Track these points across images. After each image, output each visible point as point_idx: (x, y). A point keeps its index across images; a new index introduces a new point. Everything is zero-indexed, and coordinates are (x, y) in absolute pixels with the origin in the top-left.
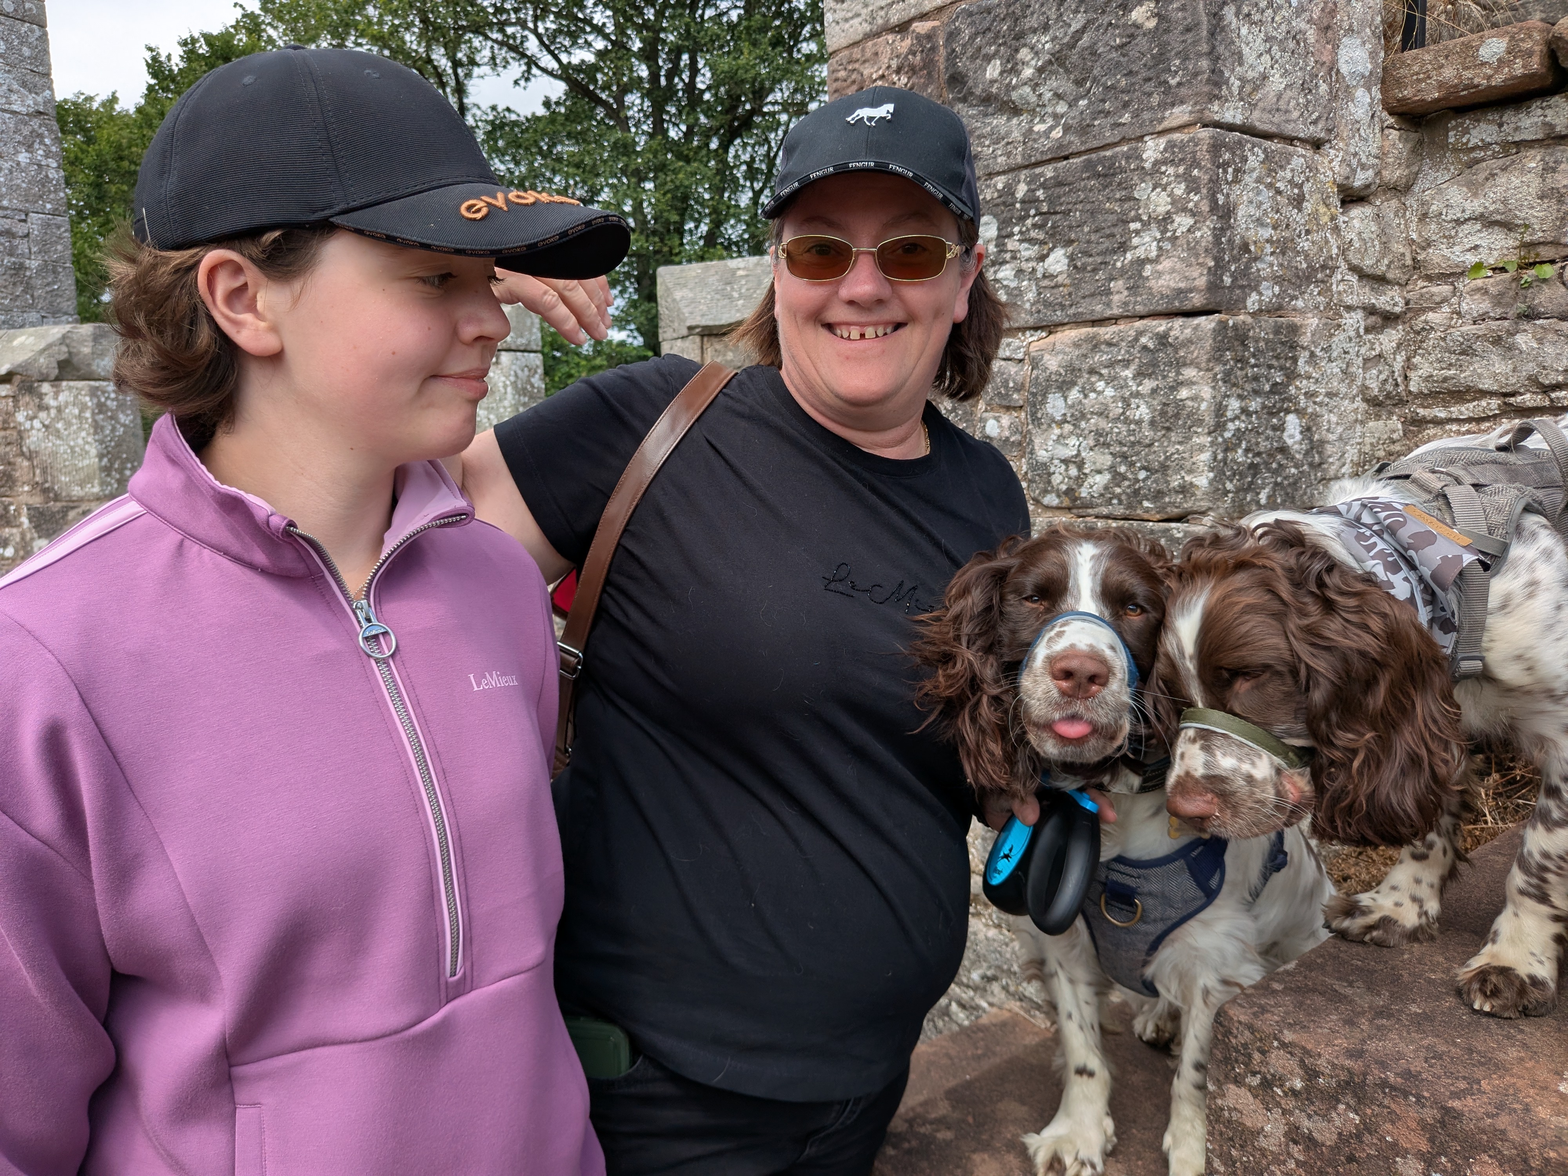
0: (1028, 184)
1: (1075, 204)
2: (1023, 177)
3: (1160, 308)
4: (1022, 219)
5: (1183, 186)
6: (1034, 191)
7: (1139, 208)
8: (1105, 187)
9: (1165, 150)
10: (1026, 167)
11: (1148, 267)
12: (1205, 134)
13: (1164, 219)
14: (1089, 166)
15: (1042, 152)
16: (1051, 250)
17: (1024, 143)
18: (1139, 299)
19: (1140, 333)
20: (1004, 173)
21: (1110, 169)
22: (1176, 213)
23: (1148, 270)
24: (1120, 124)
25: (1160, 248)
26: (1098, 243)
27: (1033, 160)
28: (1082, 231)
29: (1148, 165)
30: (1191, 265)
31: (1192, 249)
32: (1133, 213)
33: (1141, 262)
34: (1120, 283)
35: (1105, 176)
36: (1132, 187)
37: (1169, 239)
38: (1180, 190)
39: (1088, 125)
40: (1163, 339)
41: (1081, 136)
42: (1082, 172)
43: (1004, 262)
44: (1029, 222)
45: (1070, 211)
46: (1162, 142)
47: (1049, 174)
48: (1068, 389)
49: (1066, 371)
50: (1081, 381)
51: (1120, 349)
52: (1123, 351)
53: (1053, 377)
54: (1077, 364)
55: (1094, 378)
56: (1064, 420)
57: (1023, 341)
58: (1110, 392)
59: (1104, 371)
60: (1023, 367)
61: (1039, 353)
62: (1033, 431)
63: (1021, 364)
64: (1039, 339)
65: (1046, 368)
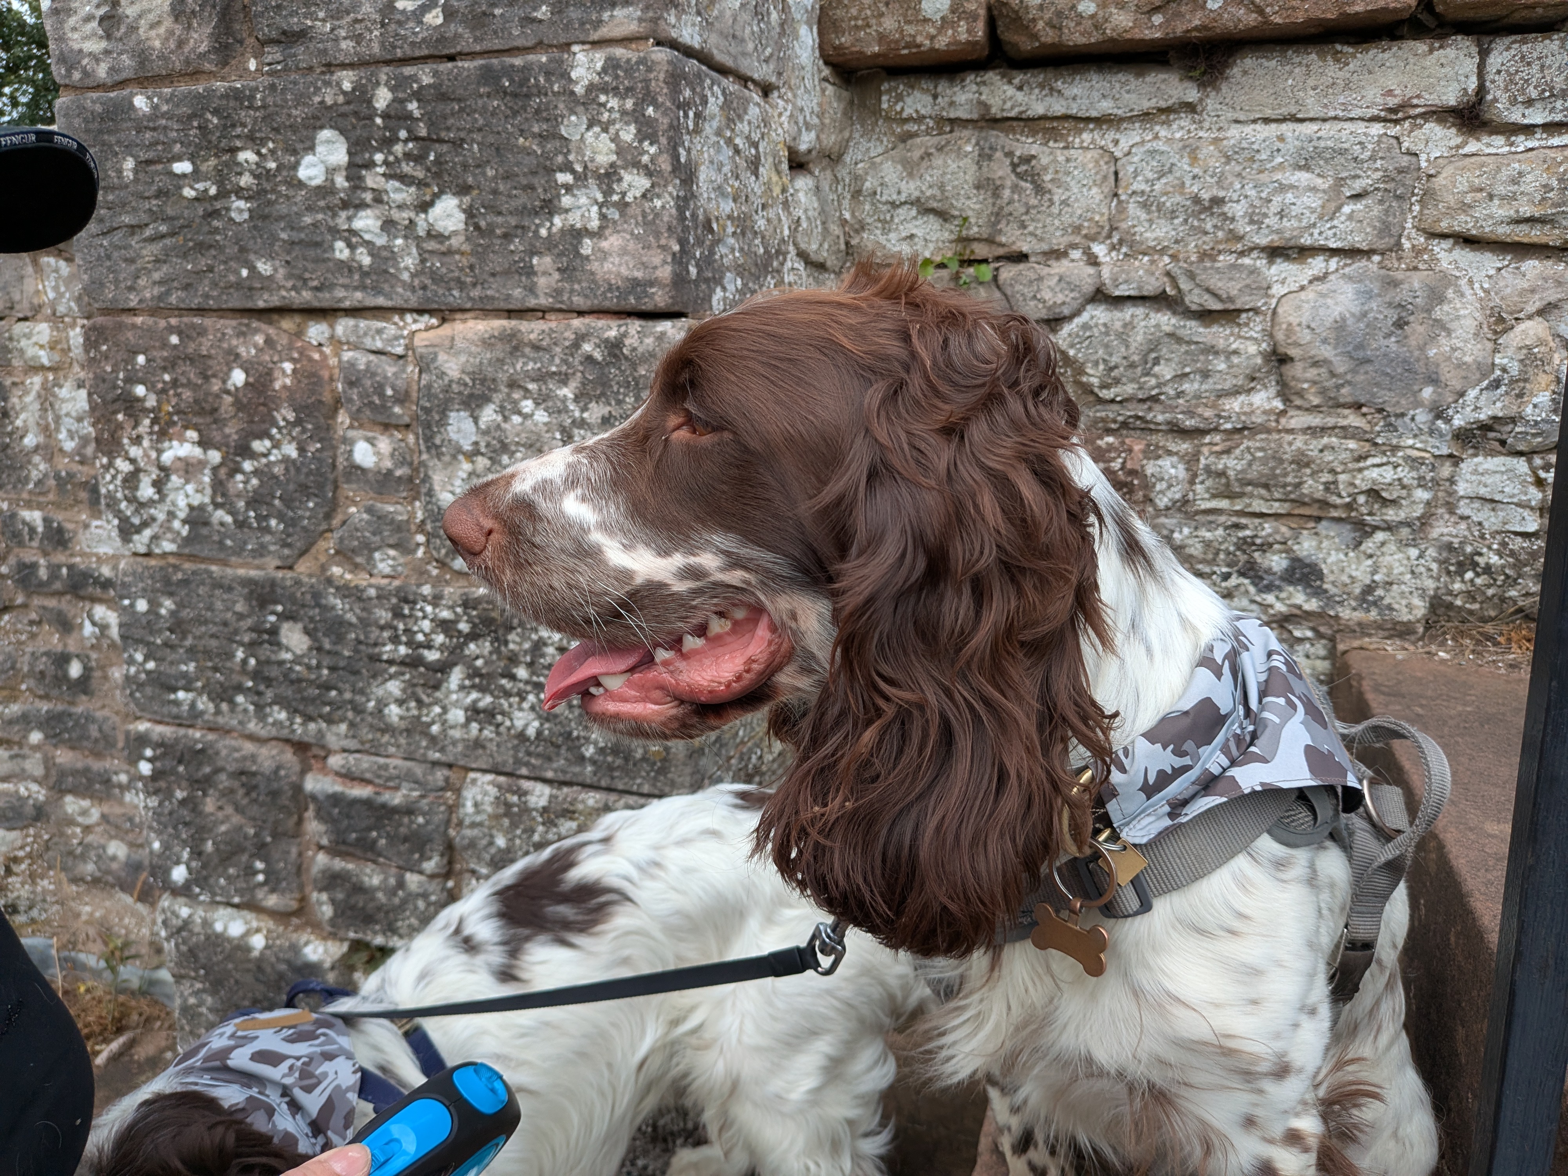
0: (392, 89)
1: (470, 131)
2: (383, 78)
3: (607, 304)
4: (387, 143)
5: (632, 129)
6: (402, 101)
7: (569, 151)
8: (515, 113)
9: (604, 70)
10: (388, 63)
11: (587, 241)
12: (662, 55)
13: (607, 175)
14: (488, 76)
15: (413, 44)
16: (436, 196)
17: (383, 25)
18: (576, 287)
19: (581, 338)
20: (351, 66)
21: (521, 85)
22: (625, 168)
23: (587, 247)
24: (534, 20)
25: (603, 217)
26: (510, 196)
27: (399, 53)
28: (484, 174)
29: (579, 90)
30: (649, 247)
31: (650, 222)
32: (560, 159)
33: (577, 234)
34: (548, 259)
35: (515, 95)
36: (555, 120)
37: (615, 205)
38: (628, 134)
39: (484, 13)
40: (614, 347)
41: (473, 29)
42: (479, 83)
43: (363, 205)
44: (398, 149)
45: (463, 140)
46: (599, 58)
47: (427, 80)
48: (479, 406)
49: (473, 380)
50: (497, 397)
51: (553, 357)
52: (557, 361)
53: (455, 388)
54: (490, 371)
55: (516, 395)
56: (477, 453)
57: (402, 329)
58: (541, 416)
59: (532, 386)
60: (404, 366)
61: (431, 350)
62: (431, 464)
63: (401, 362)
64: (428, 329)
65: (443, 373)
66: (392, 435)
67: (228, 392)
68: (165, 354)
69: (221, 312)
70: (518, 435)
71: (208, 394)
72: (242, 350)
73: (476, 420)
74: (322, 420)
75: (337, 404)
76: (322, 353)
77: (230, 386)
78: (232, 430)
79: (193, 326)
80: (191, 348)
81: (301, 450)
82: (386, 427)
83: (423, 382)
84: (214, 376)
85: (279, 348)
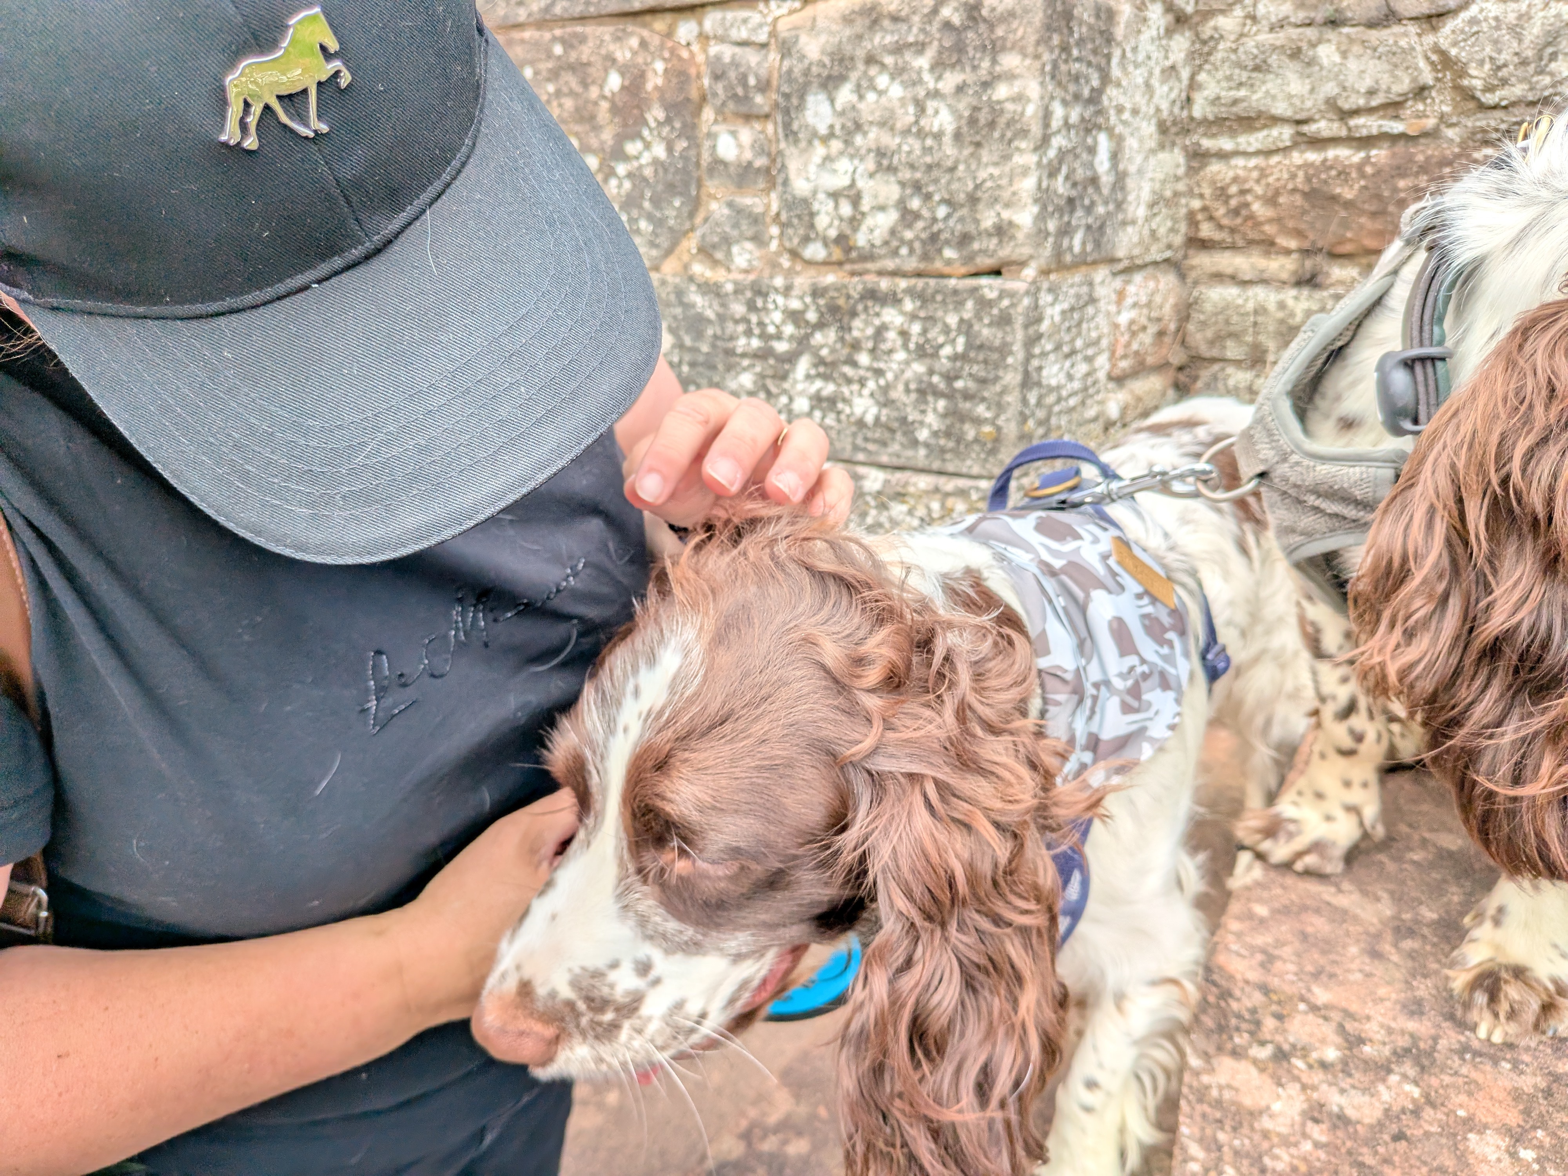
19: (940, 3)
40: (973, 10)
48: (836, 87)
49: (832, 61)
50: (854, 76)
51: (910, 28)
52: (915, 30)
53: (815, 70)
54: (848, 49)
55: (873, 71)
56: (831, 135)
57: (765, 16)
58: (896, 91)
59: (889, 60)
60: (766, 56)
61: (793, 33)
62: (787, 152)
63: (764, 52)
64: (792, 12)
65: (804, 57)
66: (752, 128)
67: (604, 97)
68: (550, 65)
69: (600, 18)
70: (872, 112)
71: (587, 101)
72: (619, 55)
73: (832, 101)
74: (689, 119)
75: (704, 99)
76: (691, 52)
77: (607, 92)
78: (607, 136)
79: (575, 35)
80: (573, 56)
81: (670, 149)
82: (748, 118)
83: (784, 69)
84: (593, 82)
85: (652, 49)
